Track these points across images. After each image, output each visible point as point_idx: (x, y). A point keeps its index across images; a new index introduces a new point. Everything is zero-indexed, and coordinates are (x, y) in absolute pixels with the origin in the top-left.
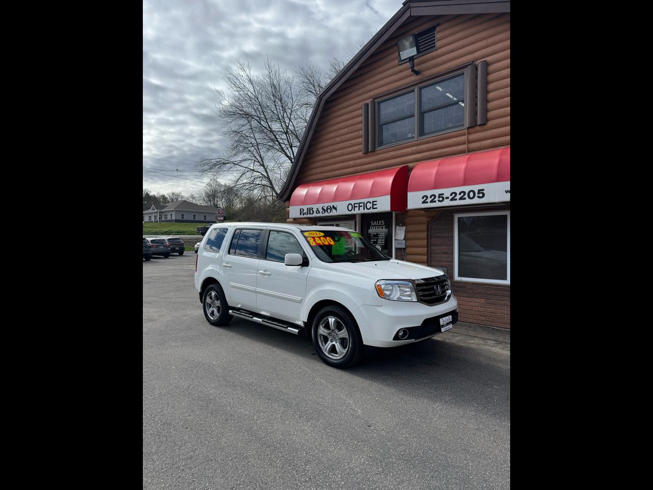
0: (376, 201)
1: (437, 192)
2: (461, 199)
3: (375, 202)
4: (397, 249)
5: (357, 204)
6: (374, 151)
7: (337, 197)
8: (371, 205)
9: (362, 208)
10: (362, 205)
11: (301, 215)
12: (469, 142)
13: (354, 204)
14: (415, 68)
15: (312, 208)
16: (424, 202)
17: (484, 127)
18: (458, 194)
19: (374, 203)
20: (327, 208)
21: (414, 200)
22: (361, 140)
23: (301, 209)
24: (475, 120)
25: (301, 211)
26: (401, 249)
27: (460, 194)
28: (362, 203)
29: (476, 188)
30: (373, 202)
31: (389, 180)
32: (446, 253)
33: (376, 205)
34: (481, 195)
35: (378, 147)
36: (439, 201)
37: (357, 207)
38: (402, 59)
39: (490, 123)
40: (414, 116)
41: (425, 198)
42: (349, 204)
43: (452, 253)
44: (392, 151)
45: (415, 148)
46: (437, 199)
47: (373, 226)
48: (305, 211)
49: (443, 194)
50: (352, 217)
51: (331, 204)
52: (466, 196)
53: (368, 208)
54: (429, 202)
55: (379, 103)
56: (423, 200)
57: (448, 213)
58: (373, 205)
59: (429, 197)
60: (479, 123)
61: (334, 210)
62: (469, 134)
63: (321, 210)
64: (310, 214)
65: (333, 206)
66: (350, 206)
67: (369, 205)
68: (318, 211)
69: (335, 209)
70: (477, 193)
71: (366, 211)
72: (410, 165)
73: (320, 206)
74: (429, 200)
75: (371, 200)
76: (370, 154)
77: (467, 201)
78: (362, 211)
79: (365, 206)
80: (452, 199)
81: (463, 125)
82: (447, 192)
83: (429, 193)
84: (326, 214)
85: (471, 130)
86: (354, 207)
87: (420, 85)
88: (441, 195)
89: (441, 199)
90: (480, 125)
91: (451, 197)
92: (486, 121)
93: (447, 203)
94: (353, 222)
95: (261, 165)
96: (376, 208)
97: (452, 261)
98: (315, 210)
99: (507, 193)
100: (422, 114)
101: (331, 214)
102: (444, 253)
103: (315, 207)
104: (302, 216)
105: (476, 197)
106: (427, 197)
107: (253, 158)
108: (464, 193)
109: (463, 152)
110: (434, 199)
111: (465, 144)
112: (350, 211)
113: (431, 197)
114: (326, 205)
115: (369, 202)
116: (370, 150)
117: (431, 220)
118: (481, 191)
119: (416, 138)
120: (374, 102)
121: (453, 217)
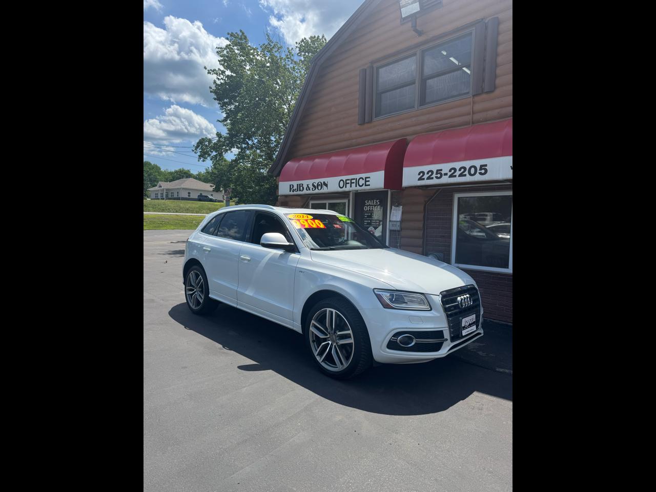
0: (369, 178)
1: (434, 168)
2: (461, 175)
4: (391, 231)
6: (371, 121)
8: (364, 182)
9: (354, 185)
10: (354, 181)
11: (290, 191)
12: (473, 113)
13: (346, 180)
14: (417, 28)
15: (302, 185)
16: (420, 179)
17: (492, 95)
18: (458, 170)
19: (367, 179)
20: (318, 185)
21: (410, 176)
22: (357, 111)
23: (290, 185)
24: (481, 86)
25: (291, 187)
26: (395, 231)
27: (460, 170)
28: (354, 179)
29: (478, 163)
30: (366, 178)
31: (385, 153)
32: (444, 236)
33: (369, 181)
34: (483, 171)
35: (376, 117)
36: (437, 178)
37: (349, 183)
38: (403, 17)
39: (497, 92)
40: (414, 83)
41: (421, 174)
42: (341, 180)
43: (450, 237)
44: (390, 122)
45: (414, 119)
46: (434, 176)
47: (367, 206)
48: (295, 187)
49: (441, 170)
50: (345, 195)
51: (322, 180)
52: (467, 173)
53: (361, 184)
54: (426, 179)
55: (378, 68)
56: (420, 176)
57: (446, 192)
58: (366, 181)
59: (426, 173)
61: (325, 187)
62: (474, 103)
63: (311, 187)
64: (300, 190)
65: (324, 182)
66: (342, 182)
67: (362, 182)
68: (308, 188)
69: (326, 185)
70: (478, 169)
71: (358, 188)
72: (408, 138)
73: (310, 182)
74: (426, 176)
75: (364, 175)
76: (366, 125)
77: (468, 178)
78: (354, 188)
79: (357, 183)
80: (449, 177)
81: (468, 93)
82: (446, 167)
83: (426, 168)
84: (317, 191)
85: (477, 99)
86: (346, 184)
87: (422, 47)
88: (439, 171)
89: (439, 175)
90: (487, 93)
91: (449, 174)
92: (493, 88)
93: (445, 180)
94: (346, 201)
96: (369, 185)
97: (450, 246)
98: (305, 186)
100: (424, 81)
101: (322, 191)
102: (441, 237)
103: (305, 183)
104: (292, 193)
105: (478, 173)
106: (423, 173)
108: (465, 168)
109: (467, 123)
110: (431, 175)
111: (469, 114)
112: (341, 188)
113: (428, 173)
114: (316, 181)
115: (360, 178)
116: (366, 121)
117: (429, 200)
118: (483, 167)
119: (416, 107)
120: (373, 67)
121: (452, 197)
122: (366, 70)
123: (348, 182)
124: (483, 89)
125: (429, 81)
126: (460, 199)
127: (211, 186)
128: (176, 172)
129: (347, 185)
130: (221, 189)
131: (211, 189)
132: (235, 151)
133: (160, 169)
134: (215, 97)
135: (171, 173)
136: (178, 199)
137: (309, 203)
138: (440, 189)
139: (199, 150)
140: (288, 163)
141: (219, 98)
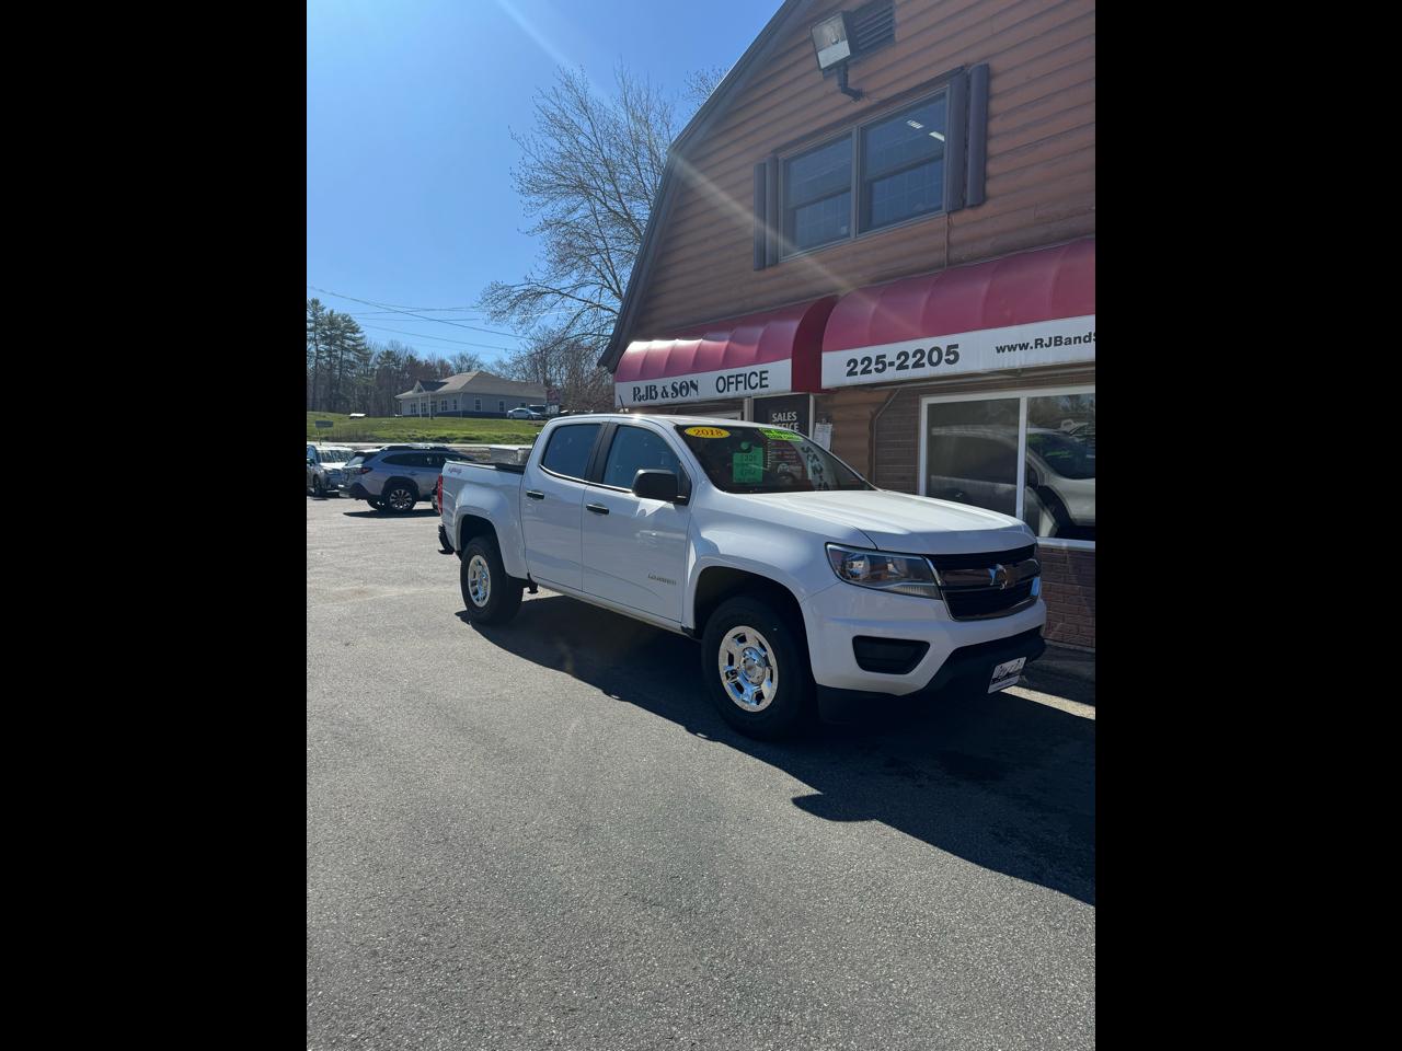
0: (767, 372)
1: (872, 352)
2: (917, 365)
3: (764, 372)
5: (732, 377)
6: (775, 264)
7: (700, 362)
8: (757, 380)
9: (741, 386)
10: (742, 378)
11: (635, 399)
12: (950, 246)
13: (729, 377)
15: (655, 387)
16: (851, 373)
17: (981, 211)
18: (911, 354)
19: (764, 376)
20: (681, 387)
21: (834, 368)
22: (751, 244)
23: (634, 389)
24: (962, 193)
25: (636, 391)
27: (914, 356)
28: (741, 375)
29: (943, 342)
30: (762, 373)
31: (793, 326)
33: (766, 379)
34: (952, 357)
35: (784, 255)
36: (877, 370)
37: (733, 383)
38: (823, 66)
39: (989, 206)
40: (849, 190)
41: (852, 364)
42: (720, 378)
44: (808, 266)
45: (850, 258)
46: (872, 367)
48: (643, 392)
49: (884, 356)
50: (735, 404)
51: (688, 378)
52: (925, 360)
53: (753, 385)
54: (859, 373)
55: (786, 162)
56: (849, 368)
57: (907, 393)
58: (761, 379)
59: (859, 362)
60: (969, 202)
61: (692, 390)
62: (950, 226)
63: (669, 390)
64: (651, 398)
65: (691, 382)
66: (721, 380)
67: (754, 380)
68: (665, 394)
69: (695, 387)
70: (944, 351)
71: (749, 392)
72: (841, 294)
73: (667, 382)
74: (859, 368)
75: (758, 368)
76: (768, 272)
77: (927, 371)
78: (742, 391)
79: (747, 382)
80: (901, 367)
81: (940, 208)
82: (891, 351)
83: (859, 353)
84: (679, 399)
85: (957, 218)
86: (728, 384)
87: (862, 122)
88: (880, 358)
90: (972, 206)
91: (897, 363)
92: (982, 199)
93: (891, 374)
95: (615, 293)
96: (767, 386)
98: (660, 390)
99: (998, 351)
100: (867, 189)
101: (688, 398)
103: (659, 383)
104: (637, 403)
105: (943, 361)
106: (855, 361)
107: (600, 280)
108: (921, 352)
109: (939, 265)
110: (867, 366)
111: (942, 248)
112: (720, 391)
113: (862, 363)
114: (679, 380)
115: (755, 373)
116: (767, 263)
117: (878, 411)
118: (952, 349)
119: (853, 236)
120: (777, 161)
121: (918, 402)
122: (765, 164)
123: (731, 380)
124: (964, 201)
125: (877, 185)
126: (931, 407)
129: (731, 386)
136: (456, 414)
138: (896, 389)
140: (633, 343)
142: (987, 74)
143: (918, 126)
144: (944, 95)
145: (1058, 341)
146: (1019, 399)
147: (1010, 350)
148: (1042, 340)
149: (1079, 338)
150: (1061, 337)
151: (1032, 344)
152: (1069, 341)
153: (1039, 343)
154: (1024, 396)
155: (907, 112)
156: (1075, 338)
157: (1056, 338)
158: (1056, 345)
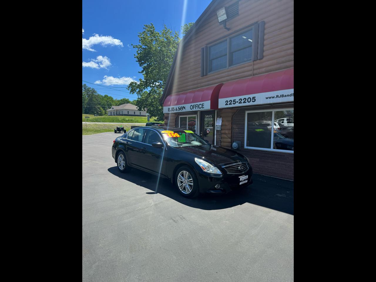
0: (204, 104)
1: (232, 99)
2: (244, 102)
4: (217, 131)
6: (206, 75)
8: (201, 106)
10: (197, 106)
11: (168, 111)
12: (253, 70)
14: (227, 27)
15: (174, 108)
16: (226, 104)
17: (262, 61)
18: (243, 100)
19: (203, 105)
20: (181, 108)
21: (222, 103)
22: (200, 69)
24: (257, 56)
25: (169, 109)
29: (251, 96)
30: (202, 104)
31: (211, 92)
32: (241, 133)
34: (254, 100)
35: (209, 73)
36: (234, 104)
38: (219, 22)
39: (264, 59)
40: (226, 55)
41: (227, 102)
43: (244, 133)
44: (215, 75)
45: (226, 73)
46: (232, 103)
47: (206, 118)
48: (171, 109)
49: (235, 100)
50: (195, 112)
51: (183, 106)
52: (246, 101)
53: (200, 107)
55: (210, 48)
57: (242, 110)
58: (202, 106)
59: (229, 101)
60: (259, 58)
61: (184, 109)
62: (254, 65)
63: (178, 109)
64: (173, 111)
65: (184, 107)
66: (191, 106)
68: (176, 110)
69: (185, 108)
70: (252, 99)
71: (199, 109)
72: (224, 83)
73: (177, 107)
74: (229, 103)
75: (201, 103)
76: (205, 77)
77: (247, 104)
78: (197, 109)
80: (239, 103)
81: (251, 60)
82: (237, 98)
83: (228, 99)
84: (180, 111)
85: (255, 62)
87: (229, 37)
88: (234, 101)
89: (234, 103)
90: (259, 59)
91: (239, 102)
92: (262, 57)
93: (237, 105)
94: (196, 116)
96: (204, 108)
97: (244, 138)
98: (175, 109)
99: (266, 99)
100: (231, 54)
101: (183, 111)
102: (240, 133)
105: (251, 101)
106: (227, 101)
108: (245, 99)
109: (251, 75)
110: (231, 103)
111: (252, 70)
112: (191, 109)
113: (229, 102)
114: (180, 106)
115: (200, 104)
116: (204, 75)
117: (234, 115)
118: (254, 98)
119: (227, 67)
120: (207, 47)
121: (244, 113)
122: (204, 48)
123: (194, 106)
124: (257, 58)
125: (234, 53)
126: (248, 114)
127: (137, 108)
128: (121, 100)
129: (194, 108)
130: (142, 109)
131: (137, 109)
132: (149, 89)
133: (113, 99)
134: (137, 60)
135: (119, 101)
136: (122, 115)
137: (179, 117)
138: (239, 109)
139: (130, 89)
140: (168, 96)
141: (139, 61)
142: (264, 23)
143: (245, 38)
144: (252, 29)
145: (282, 96)
146: (272, 112)
147: (269, 98)
148: (278, 96)
149: (288, 95)
150: (283, 95)
151: (276, 97)
152: (286, 96)
153: (277, 96)
154: (274, 111)
155: (242, 34)
156: (287, 95)
157: (282, 95)
158: (282, 97)
